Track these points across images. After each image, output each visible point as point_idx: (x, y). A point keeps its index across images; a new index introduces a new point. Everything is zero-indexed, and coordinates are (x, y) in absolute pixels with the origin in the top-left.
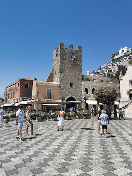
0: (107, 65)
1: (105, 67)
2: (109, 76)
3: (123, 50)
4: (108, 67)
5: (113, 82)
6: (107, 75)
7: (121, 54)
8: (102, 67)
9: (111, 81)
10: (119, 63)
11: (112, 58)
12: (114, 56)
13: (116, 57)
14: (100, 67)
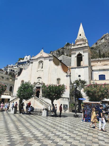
0: (13, 65)
1: (11, 67)
2: (10, 74)
3: (27, 57)
4: (14, 67)
5: (12, 80)
6: (9, 74)
7: (25, 60)
8: (9, 65)
9: (11, 79)
10: (22, 66)
11: (18, 61)
12: (20, 60)
13: (21, 61)
14: (8, 65)
